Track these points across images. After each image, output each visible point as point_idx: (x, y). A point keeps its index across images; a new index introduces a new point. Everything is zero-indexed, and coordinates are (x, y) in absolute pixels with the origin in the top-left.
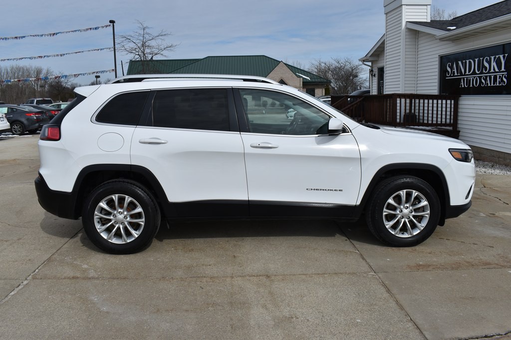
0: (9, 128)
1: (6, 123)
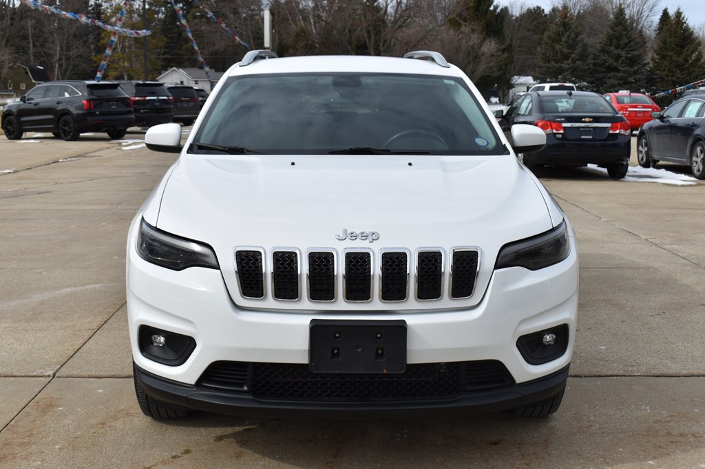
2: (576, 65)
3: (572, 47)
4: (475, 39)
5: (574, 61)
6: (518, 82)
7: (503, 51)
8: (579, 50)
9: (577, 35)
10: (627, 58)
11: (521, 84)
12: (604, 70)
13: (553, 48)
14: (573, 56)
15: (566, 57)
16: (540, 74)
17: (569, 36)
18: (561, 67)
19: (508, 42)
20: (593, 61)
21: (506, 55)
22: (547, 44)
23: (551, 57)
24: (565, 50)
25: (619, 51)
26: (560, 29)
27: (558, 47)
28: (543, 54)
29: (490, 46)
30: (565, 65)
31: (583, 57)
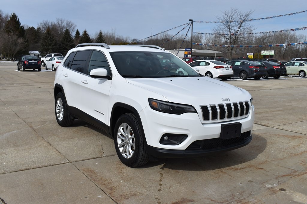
0: (233, 74)
1: (231, 71)
2: (54, 47)
3: (52, 41)
4: (15, 38)
5: (53, 46)
6: (31, 53)
7: (26, 42)
8: (54, 42)
9: (53, 37)
10: (70, 45)
11: (32, 54)
12: (63, 49)
13: (45, 42)
14: (52, 44)
15: (50, 45)
16: (41, 50)
17: (50, 38)
18: (48, 48)
19: (27, 39)
20: (59, 46)
21: (26, 43)
22: (43, 40)
23: (45, 45)
24: (49, 42)
25: (67, 43)
26: (47, 35)
27: (47, 41)
28: (42, 43)
29: (21, 40)
30: (50, 47)
31: (55, 44)
